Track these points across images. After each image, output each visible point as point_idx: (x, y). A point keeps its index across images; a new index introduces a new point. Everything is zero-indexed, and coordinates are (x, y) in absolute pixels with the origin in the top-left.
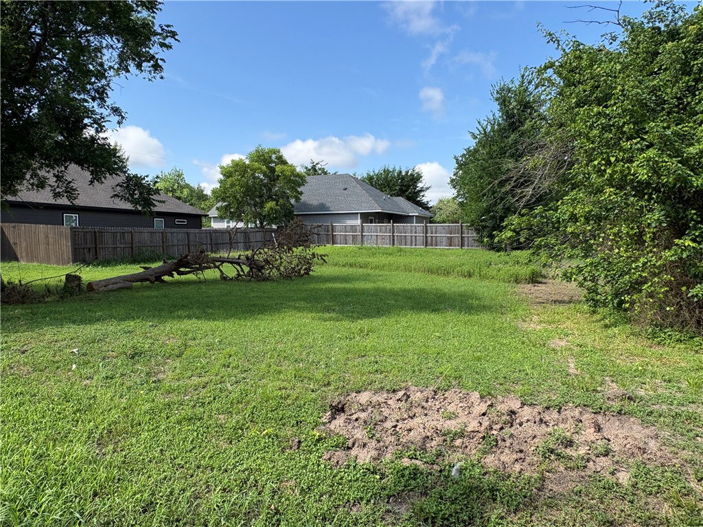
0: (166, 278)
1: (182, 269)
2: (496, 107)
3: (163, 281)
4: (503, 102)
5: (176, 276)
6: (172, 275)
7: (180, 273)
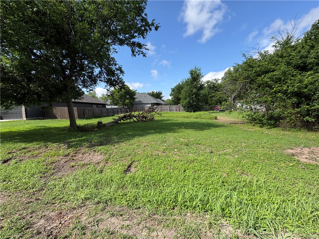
0: (119, 122)
1: (124, 119)
2: (190, 75)
3: (119, 123)
4: (192, 74)
5: (122, 121)
6: (121, 121)
7: (124, 120)
